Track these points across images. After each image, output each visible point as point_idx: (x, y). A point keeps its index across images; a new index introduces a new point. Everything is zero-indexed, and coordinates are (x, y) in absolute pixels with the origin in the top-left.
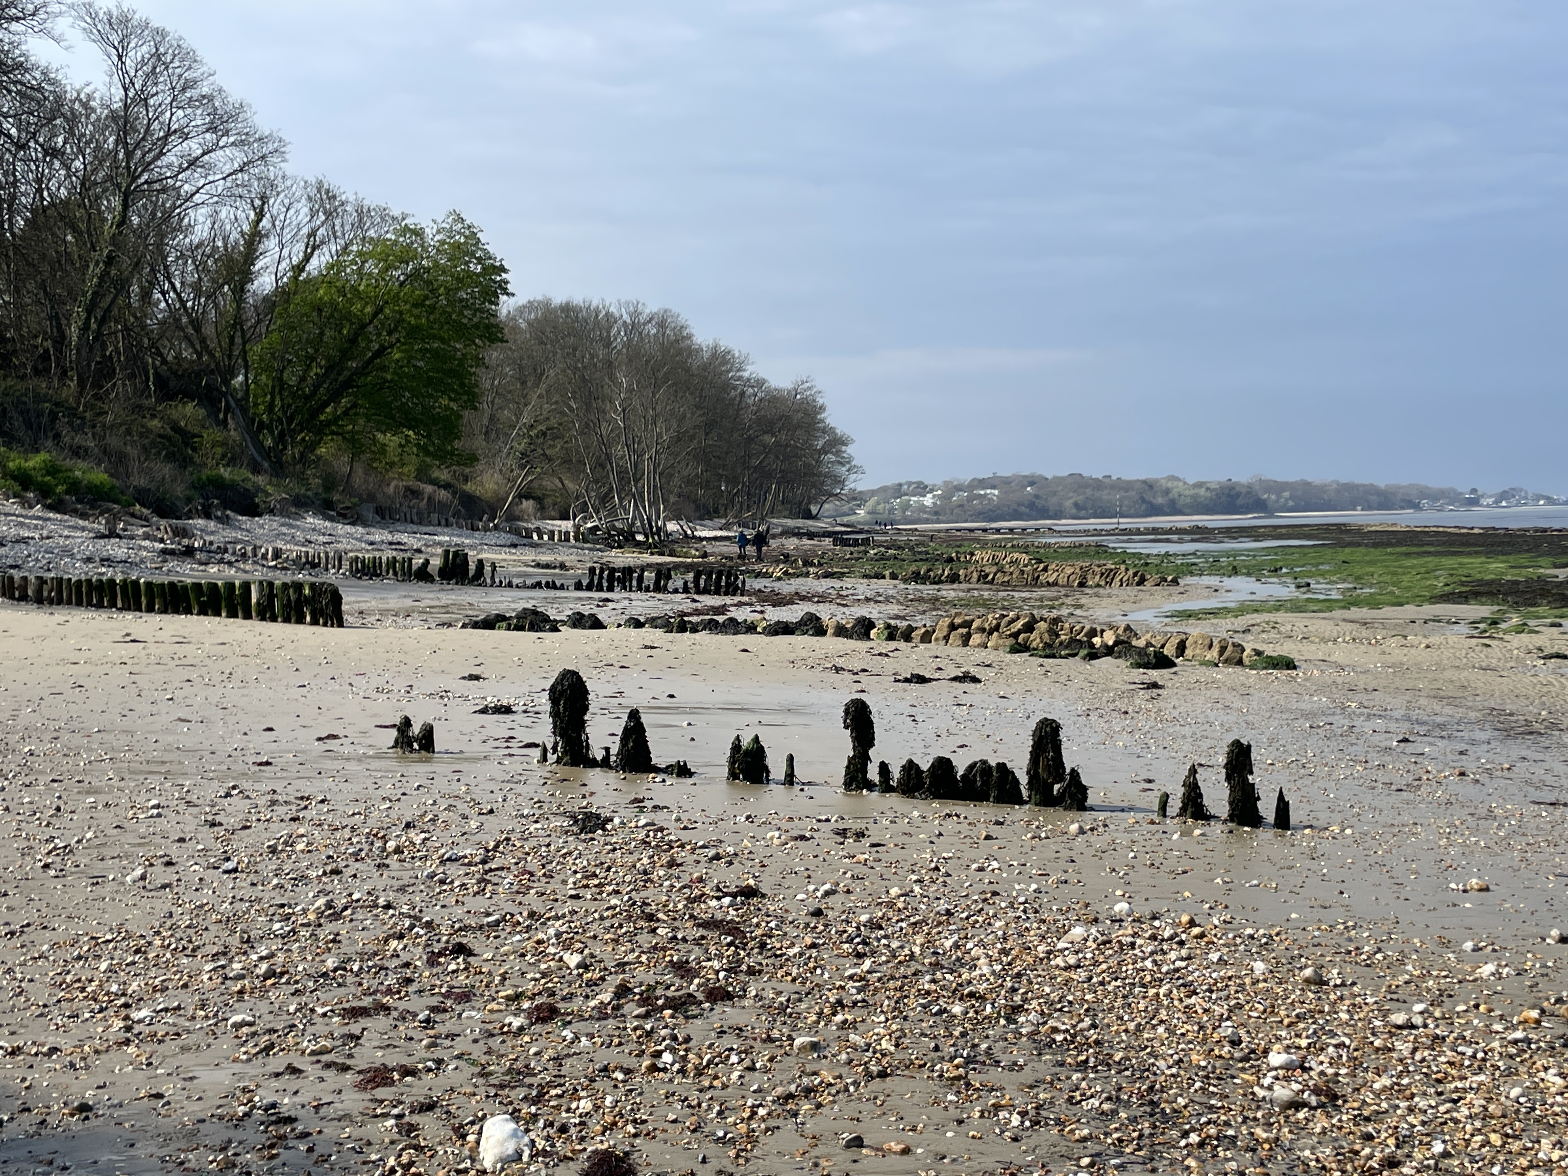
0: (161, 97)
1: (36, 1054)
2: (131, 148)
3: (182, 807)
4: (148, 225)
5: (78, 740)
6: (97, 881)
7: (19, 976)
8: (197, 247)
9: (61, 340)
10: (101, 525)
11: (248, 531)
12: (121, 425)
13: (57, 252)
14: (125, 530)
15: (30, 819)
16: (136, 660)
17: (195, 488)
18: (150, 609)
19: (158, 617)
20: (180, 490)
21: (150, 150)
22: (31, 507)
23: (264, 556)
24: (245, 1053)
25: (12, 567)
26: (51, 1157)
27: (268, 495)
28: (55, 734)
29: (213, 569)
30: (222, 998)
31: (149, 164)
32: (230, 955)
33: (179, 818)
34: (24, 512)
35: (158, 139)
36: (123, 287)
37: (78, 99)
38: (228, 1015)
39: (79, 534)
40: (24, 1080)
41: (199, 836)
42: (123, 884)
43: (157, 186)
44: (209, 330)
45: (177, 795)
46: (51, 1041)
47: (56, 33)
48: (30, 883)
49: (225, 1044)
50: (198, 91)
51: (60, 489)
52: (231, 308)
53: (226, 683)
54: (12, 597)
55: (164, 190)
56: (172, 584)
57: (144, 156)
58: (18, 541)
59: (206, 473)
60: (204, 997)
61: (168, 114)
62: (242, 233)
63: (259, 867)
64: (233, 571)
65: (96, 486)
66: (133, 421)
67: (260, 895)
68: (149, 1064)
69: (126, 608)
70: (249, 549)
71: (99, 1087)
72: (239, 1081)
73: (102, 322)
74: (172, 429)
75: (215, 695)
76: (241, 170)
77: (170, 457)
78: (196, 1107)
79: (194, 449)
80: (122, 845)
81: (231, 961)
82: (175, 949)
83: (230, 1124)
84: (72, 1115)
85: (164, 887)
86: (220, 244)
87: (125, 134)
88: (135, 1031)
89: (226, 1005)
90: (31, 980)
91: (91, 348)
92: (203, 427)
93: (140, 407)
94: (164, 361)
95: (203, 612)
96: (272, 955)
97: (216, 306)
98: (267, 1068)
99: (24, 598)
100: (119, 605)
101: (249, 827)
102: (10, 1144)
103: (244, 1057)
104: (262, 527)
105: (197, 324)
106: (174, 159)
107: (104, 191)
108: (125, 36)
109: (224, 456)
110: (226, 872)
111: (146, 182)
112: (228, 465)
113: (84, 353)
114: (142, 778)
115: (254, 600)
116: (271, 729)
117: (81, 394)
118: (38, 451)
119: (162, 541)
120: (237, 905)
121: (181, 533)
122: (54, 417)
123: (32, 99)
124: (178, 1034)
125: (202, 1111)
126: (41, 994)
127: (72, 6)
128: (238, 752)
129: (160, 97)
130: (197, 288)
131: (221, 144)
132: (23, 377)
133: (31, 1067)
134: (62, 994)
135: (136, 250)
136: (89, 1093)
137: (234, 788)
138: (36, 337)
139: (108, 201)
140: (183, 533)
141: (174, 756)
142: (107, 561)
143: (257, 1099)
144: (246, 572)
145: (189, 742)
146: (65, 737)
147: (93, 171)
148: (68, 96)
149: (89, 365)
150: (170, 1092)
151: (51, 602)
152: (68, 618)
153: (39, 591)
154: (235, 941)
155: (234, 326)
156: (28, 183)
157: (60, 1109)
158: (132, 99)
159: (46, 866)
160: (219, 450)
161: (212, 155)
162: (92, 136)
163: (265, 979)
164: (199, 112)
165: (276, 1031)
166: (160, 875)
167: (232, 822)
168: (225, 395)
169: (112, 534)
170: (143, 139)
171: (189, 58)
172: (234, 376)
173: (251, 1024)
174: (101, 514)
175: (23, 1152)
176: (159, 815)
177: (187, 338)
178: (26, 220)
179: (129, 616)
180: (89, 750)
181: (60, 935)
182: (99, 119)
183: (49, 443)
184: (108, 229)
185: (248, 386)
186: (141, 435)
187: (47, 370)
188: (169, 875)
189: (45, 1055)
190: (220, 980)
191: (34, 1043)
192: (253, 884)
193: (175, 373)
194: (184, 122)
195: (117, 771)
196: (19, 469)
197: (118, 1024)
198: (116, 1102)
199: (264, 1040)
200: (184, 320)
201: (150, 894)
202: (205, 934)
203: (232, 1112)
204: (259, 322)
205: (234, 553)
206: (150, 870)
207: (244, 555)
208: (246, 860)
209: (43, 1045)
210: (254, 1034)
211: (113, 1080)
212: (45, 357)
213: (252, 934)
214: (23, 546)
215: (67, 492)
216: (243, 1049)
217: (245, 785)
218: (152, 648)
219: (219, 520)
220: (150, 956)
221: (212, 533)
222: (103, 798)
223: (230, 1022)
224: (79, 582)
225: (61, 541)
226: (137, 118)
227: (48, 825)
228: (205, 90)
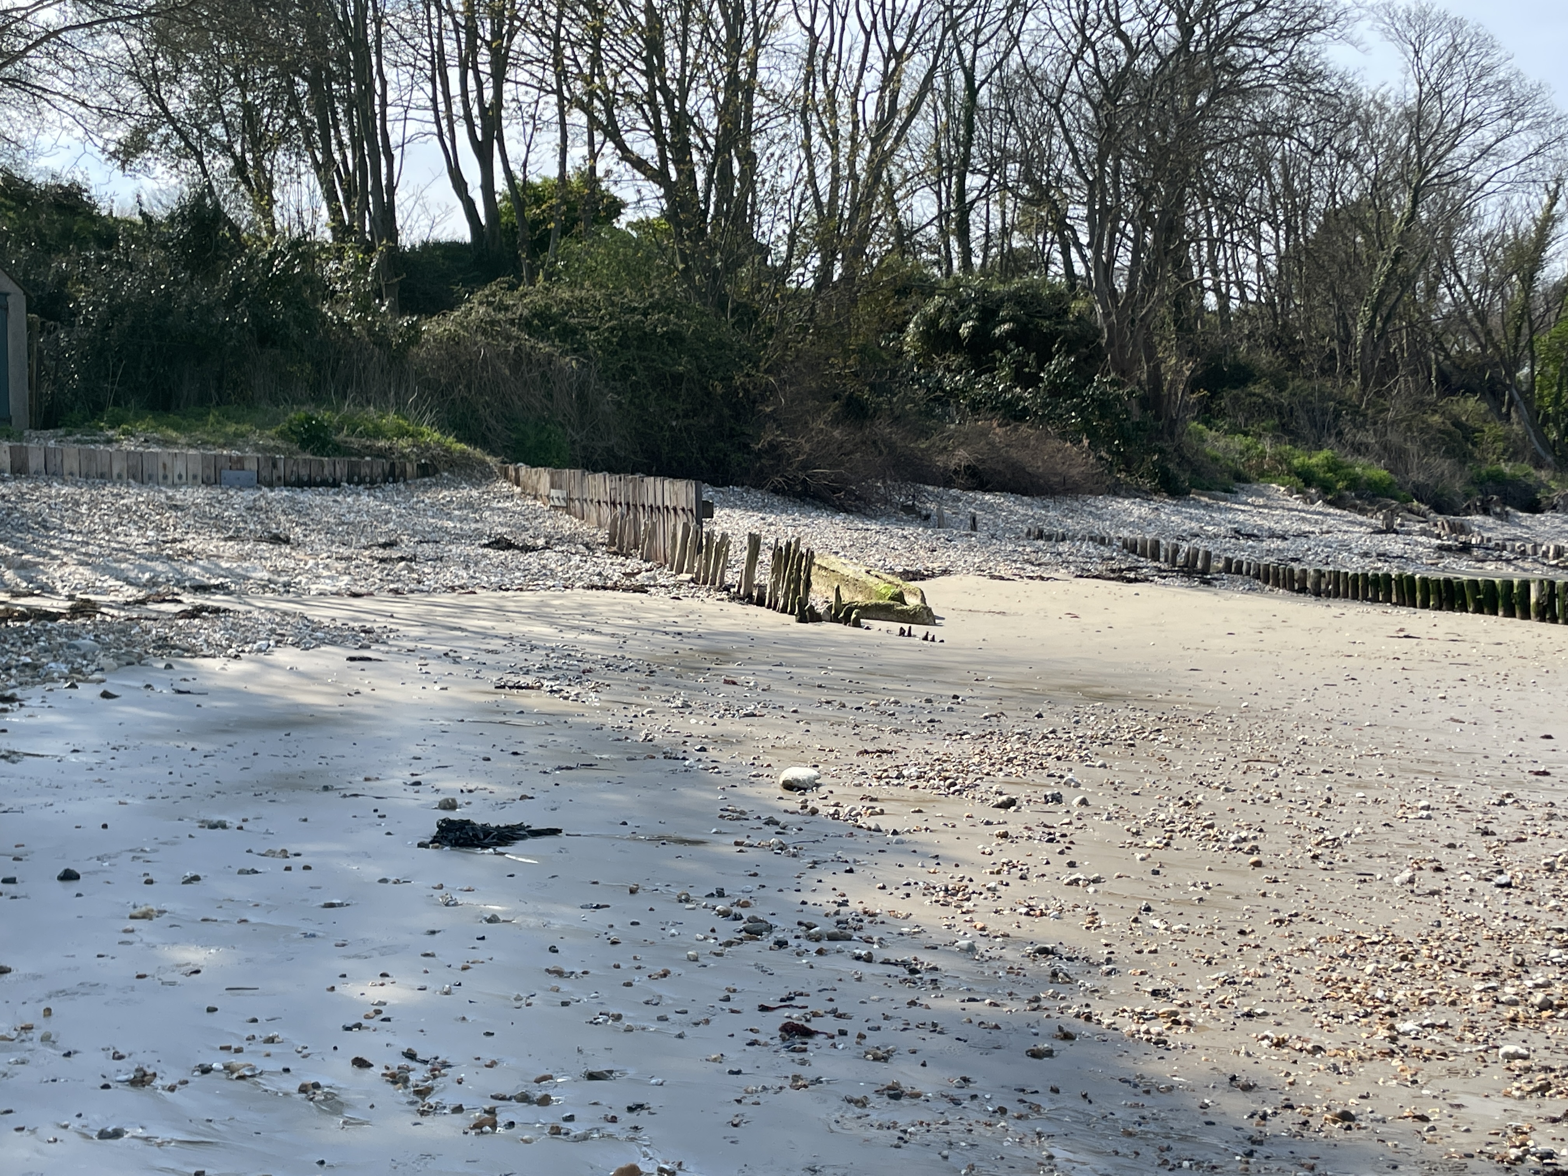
0: (1456, 87)
1: (1301, 1050)
2: (1422, 143)
3: (1453, 811)
4: (1436, 219)
5: (1350, 733)
6: (1365, 878)
7: (1286, 966)
8: (1486, 238)
9: (1347, 339)
10: (1378, 521)
11: (1528, 528)
12: (1402, 421)
13: (1346, 253)
14: (1402, 525)
15: (1302, 808)
16: (1408, 656)
17: (1474, 483)
18: (1425, 605)
19: (1432, 614)
20: (1458, 486)
21: (1442, 144)
22: (1313, 503)
23: (1545, 555)
24: (1518, 1089)
25: (1293, 560)
26: (1313, 1162)
27: (1551, 490)
28: (1328, 726)
29: (1490, 567)
30: (1494, 1023)
31: (1441, 157)
32: (1502, 977)
33: (1450, 822)
34: (1306, 508)
35: (1451, 131)
36: (1409, 284)
37: (1373, 100)
38: (1499, 1043)
39: (1357, 529)
40: (1288, 1074)
41: (1470, 844)
42: (1390, 884)
43: (1447, 179)
44: (1494, 321)
45: (1447, 798)
46: (1316, 1039)
47: (1355, 37)
48: (1299, 872)
49: (1496, 1074)
50: (1494, 77)
51: (1340, 485)
52: (1518, 299)
53: (1501, 685)
54: (1292, 589)
55: (1455, 182)
56: (1448, 581)
57: (1435, 149)
58: (1299, 536)
59: (1486, 469)
60: (1473, 1018)
61: (1462, 105)
62: (1534, 219)
63: (1535, 885)
64: (1511, 569)
65: (1375, 483)
66: (1413, 417)
67: (1536, 915)
68: (1414, 1082)
69: (1401, 603)
70: (1529, 546)
71: (1362, 1097)
72: (1511, 1118)
73: (1386, 320)
74: (1453, 424)
75: (1489, 696)
76: (1536, 154)
77: (1450, 453)
78: (1464, 1139)
79: (1474, 444)
80: (1390, 844)
81: (1503, 983)
82: (1443, 962)
83: (1500, 1165)
84: (1335, 1122)
85: (1433, 893)
86: (1510, 232)
87: (1418, 130)
88: (1401, 1044)
89: (1498, 1031)
90: (1298, 972)
91: (1376, 346)
92: (1485, 421)
93: (1422, 403)
94: (1447, 356)
95: (1479, 610)
96: (1548, 985)
97: (1503, 297)
98: (1542, 1110)
99: (1303, 590)
100: (1394, 599)
101: (1524, 840)
102: (1273, 1140)
103: (1517, 1093)
104: (1543, 523)
105: (1482, 317)
106: (1466, 149)
107: (1394, 190)
108: (1422, 31)
109: (1505, 450)
110: (1499, 886)
111: (1437, 176)
112: (1509, 460)
113: (1368, 351)
114: (1412, 776)
115: (1533, 599)
116: (1549, 737)
117: (1364, 391)
118: (1321, 448)
119: (1439, 537)
120: (1511, 923)
121: (1458, 529)
122: (1337, 415)
123: (1330, 105)
124: (1445, 1055)
125: (1469, 1144)
126: (1307, 988)
127: (1372, 9)
128: (1513, 760)
129: (1455, 89)
130: (1484, 283)
131: (1516, 128)
132: (1309, 378)
133: (1295, 1062)
134: (1327, 991)
135: (1423, 245)
136: (1353, 1101)
137: (1508, 796)
138: (1323, 338)
139: (1398, 198)
140: (1462, 529)
141: (1445, 757)
142: (1383, 556)
143: (1531, 1143)
144: (1525, 570)
145: (1461, 744)
146: (1338, 728)
147: (1384, 170)
148: (1364, 98)
149: (1373, 363)
150: (1437, 1117)
151: (1328, 595)
152: (1344, 611)
153: (1317, 584)
154: (1507, 963)
155: (1521, 317)
156: (1322, 188)
157: (1323, 1113)
158: (1428, 94)
159: (1315, 857)
160: (1501, 445)
161: (1506, 141)
162: (1386, 136)
163: (1541, 1010)
164: (1495, 98)
165: (1553, 1070)
166: (1428, 880)
167: (1505, 832)
168: (1508, 387)
169: (1389, 529)
170: (1436, 133)
171: (1484, 44)
172: (1519, 369)
173: (1525, 1058)
174: (1380, 510)
175: (1285, 1152)
176: (1429, 817)
177: (1473, 332)
178: (1318, 223)
179: (1404, 611)
180: (1360, 744)
181: (1327, 930)
182: (1392, 118)
183: (1332, 440)
184: (1396, 227)
185: (1533, 378)
186: (1422, 431)
187: (1333, 369)
188: (1437, 882)
189: (1309, 1052)
190: (1491, 1003)
191: (1299, 1038)
192: (1528, 903)
193: (1458, 367)
194: (1478, 111)
195: (1388, 767)
196: (1303, 466)
197: (1383, 1033)
198: (1379, 1116)
199: (1539, 1078)
200: (1470, 313)
201: (1419, 899)
202: (1475, 949)
203: (1502, 1152)
204: (1548, 310)
205: (1513, 551)
206: (1418, 873)
207: (1523, 552)
208: (1521, 876)
209: (1307, 1041)
210: (1528, 1069)
211: (1377, 1091)
212: (1332, 356)
213: (1526, 957)
214: (1304, 540)
215: (1347, 488)
216: (1516, 1084)
217: (1519, 794)
218: (1426, 645)
219: (1499, 516)
220: (1418, 965)
221: (1490, 530)
222: (1373, 794)
223: (1502, 1051)
224: (1356, 575)
225: (1340, 536)
226: (1430, 113)
227: (1318, 816)
228: (1502, 75)
